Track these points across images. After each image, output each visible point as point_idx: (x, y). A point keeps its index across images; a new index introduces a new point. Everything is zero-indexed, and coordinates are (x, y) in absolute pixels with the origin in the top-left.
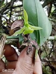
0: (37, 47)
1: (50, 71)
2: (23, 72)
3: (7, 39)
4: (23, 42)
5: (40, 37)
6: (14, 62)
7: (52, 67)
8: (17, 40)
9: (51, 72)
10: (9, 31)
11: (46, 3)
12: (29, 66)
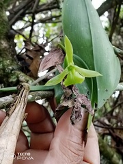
0: (90, 109)
1: (113, 146)
2: (66, 159)
3: (31, 91)
4: (62, 98)
5: (98, 90)
6: (44, 135)
7: (117, 137)
8: (51, 93)
9: (114, 148)
10: (29, 66)
11: (107, 4)
12: (77, 146)
